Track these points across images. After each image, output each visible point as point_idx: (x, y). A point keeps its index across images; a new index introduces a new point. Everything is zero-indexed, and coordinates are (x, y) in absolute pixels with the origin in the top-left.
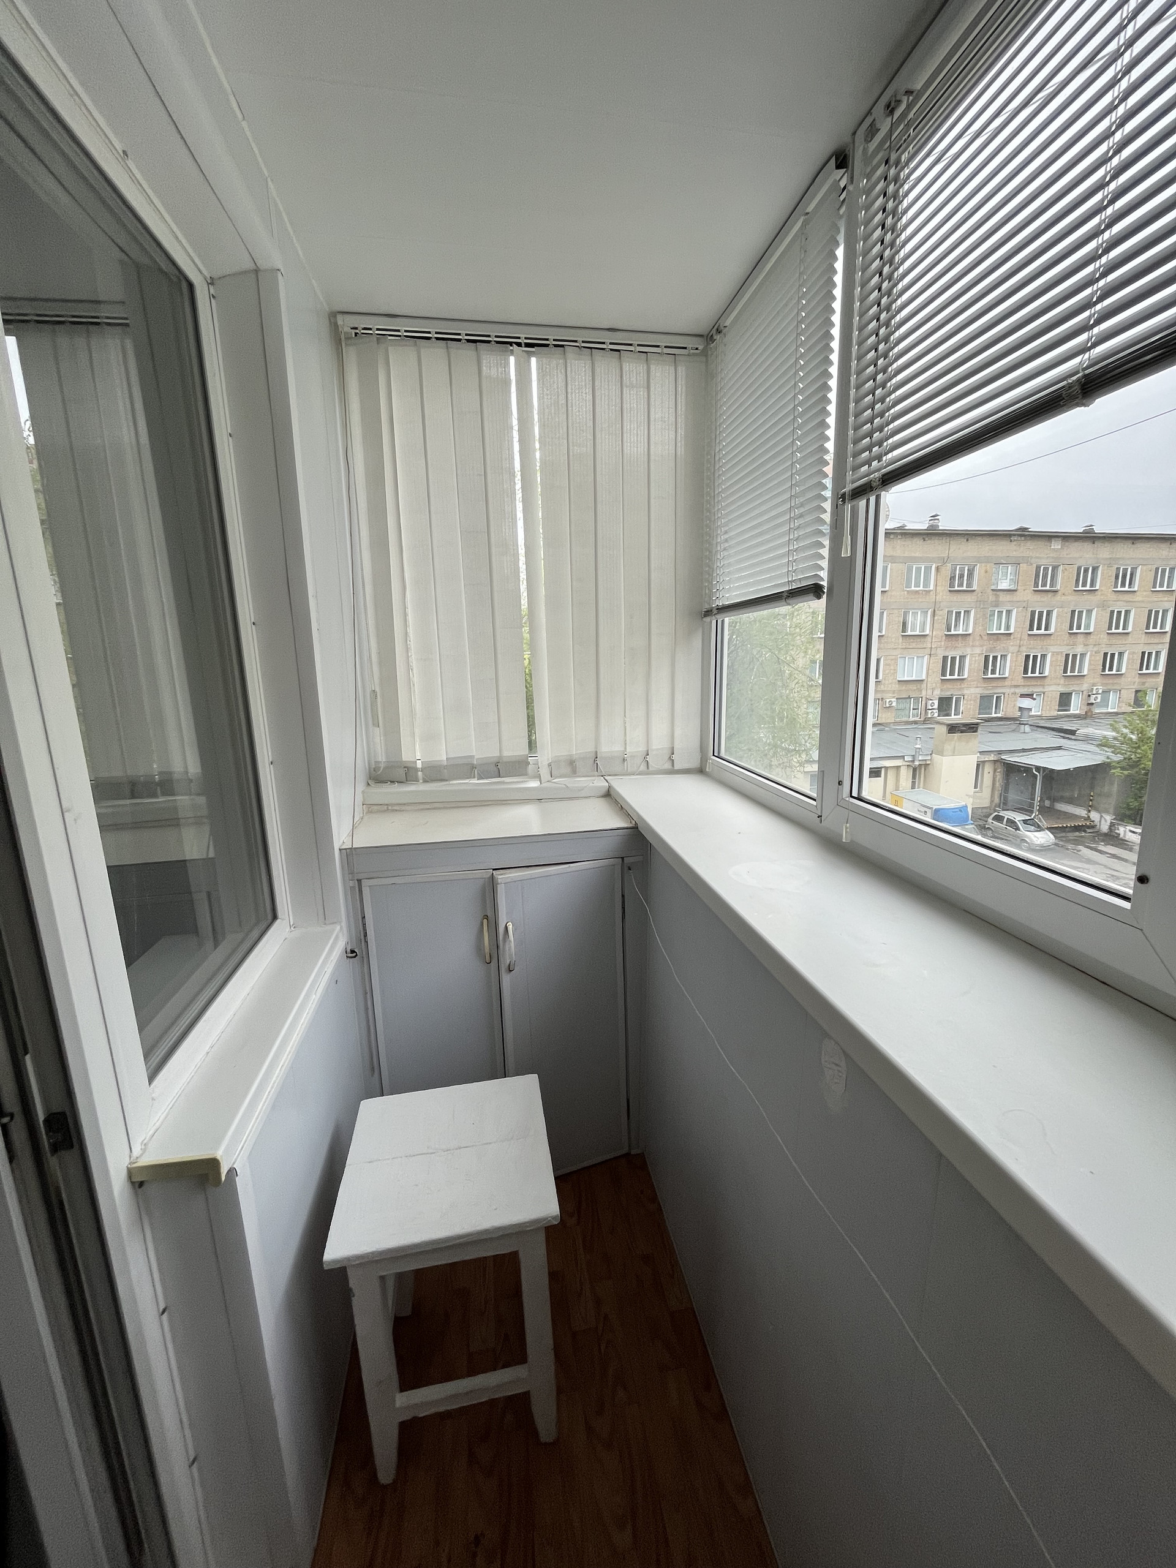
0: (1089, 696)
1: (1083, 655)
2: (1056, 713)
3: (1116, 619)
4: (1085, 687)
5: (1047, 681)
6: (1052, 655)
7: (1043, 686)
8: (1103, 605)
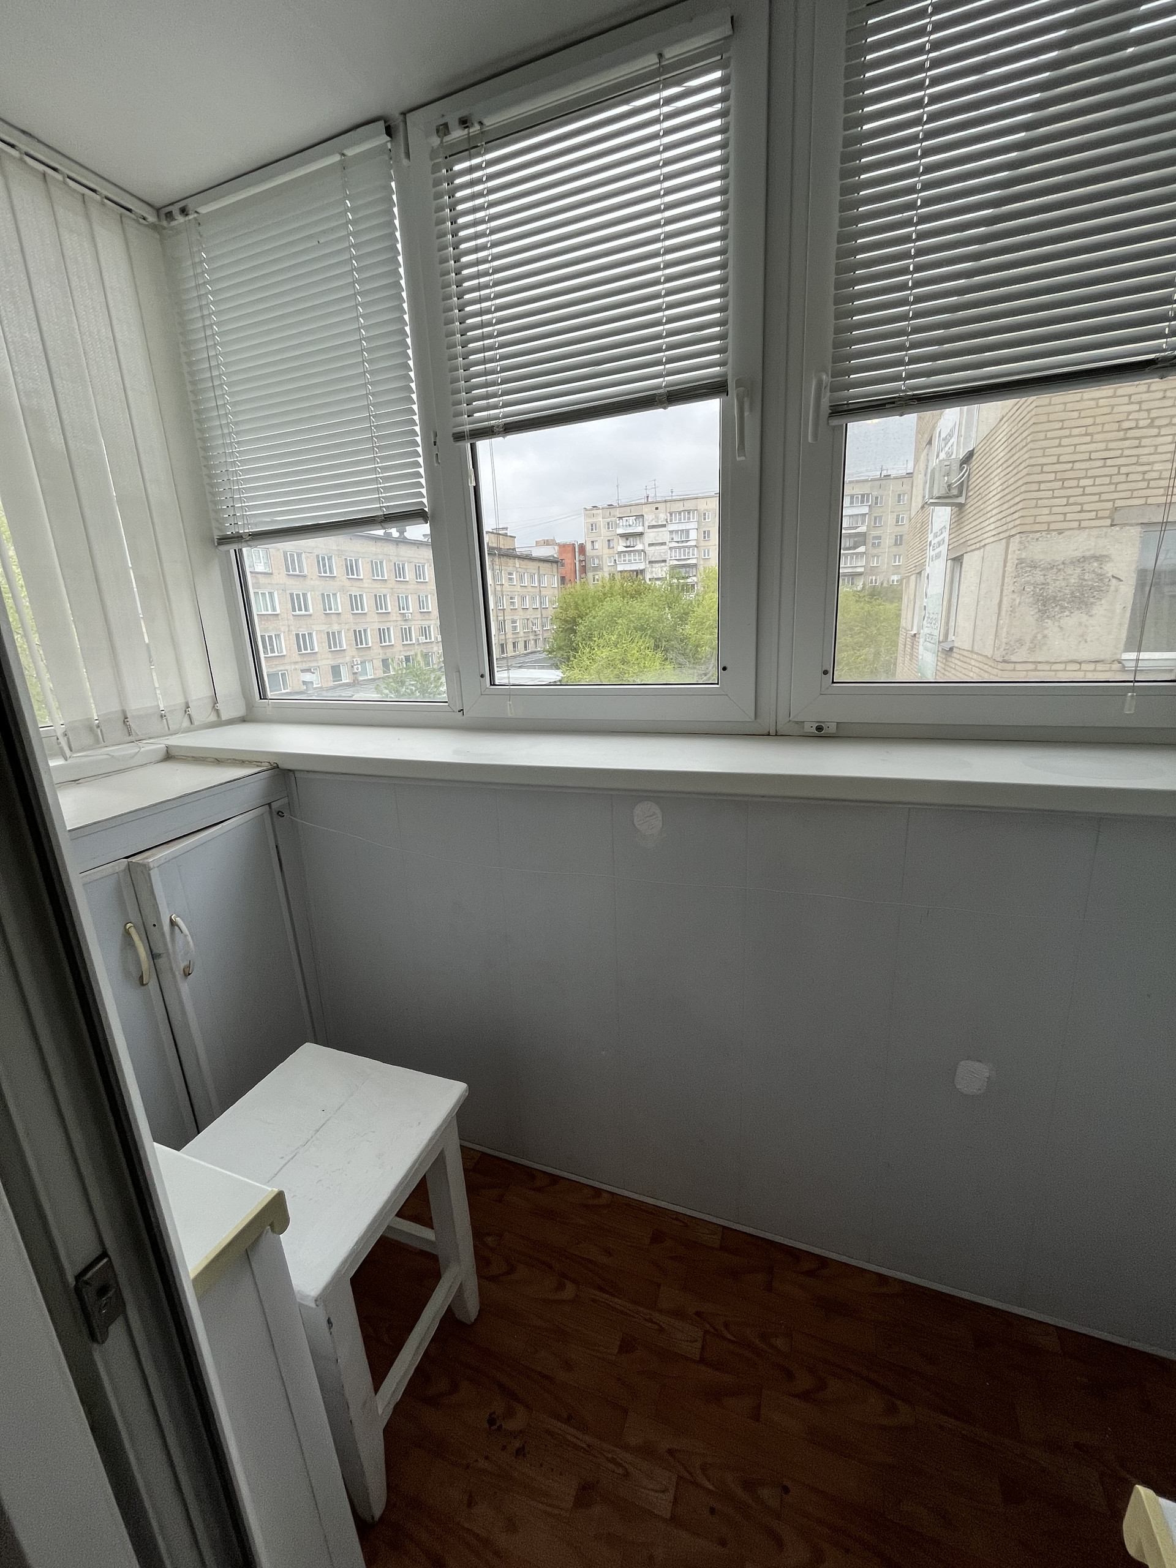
0: (352, 667)
1: (339, 633)
2: (331, 684)
3: (355, 602)
4: (348, 659)
5: (319, 656)
6: (317, 634)
7: (317, 661)
8: (343, 589)
